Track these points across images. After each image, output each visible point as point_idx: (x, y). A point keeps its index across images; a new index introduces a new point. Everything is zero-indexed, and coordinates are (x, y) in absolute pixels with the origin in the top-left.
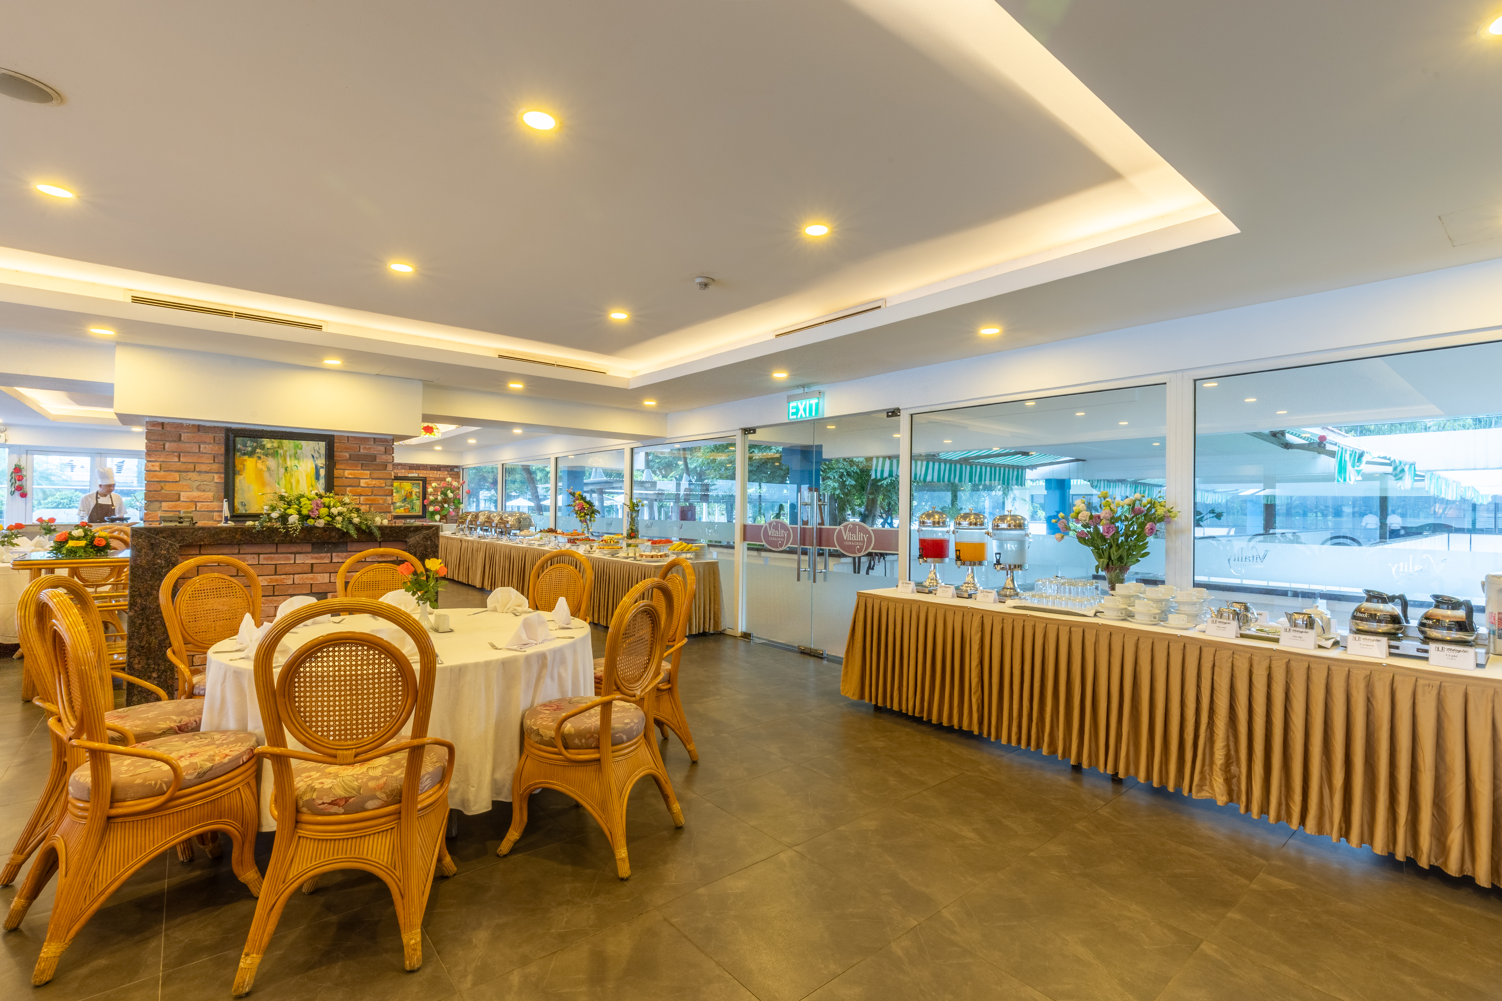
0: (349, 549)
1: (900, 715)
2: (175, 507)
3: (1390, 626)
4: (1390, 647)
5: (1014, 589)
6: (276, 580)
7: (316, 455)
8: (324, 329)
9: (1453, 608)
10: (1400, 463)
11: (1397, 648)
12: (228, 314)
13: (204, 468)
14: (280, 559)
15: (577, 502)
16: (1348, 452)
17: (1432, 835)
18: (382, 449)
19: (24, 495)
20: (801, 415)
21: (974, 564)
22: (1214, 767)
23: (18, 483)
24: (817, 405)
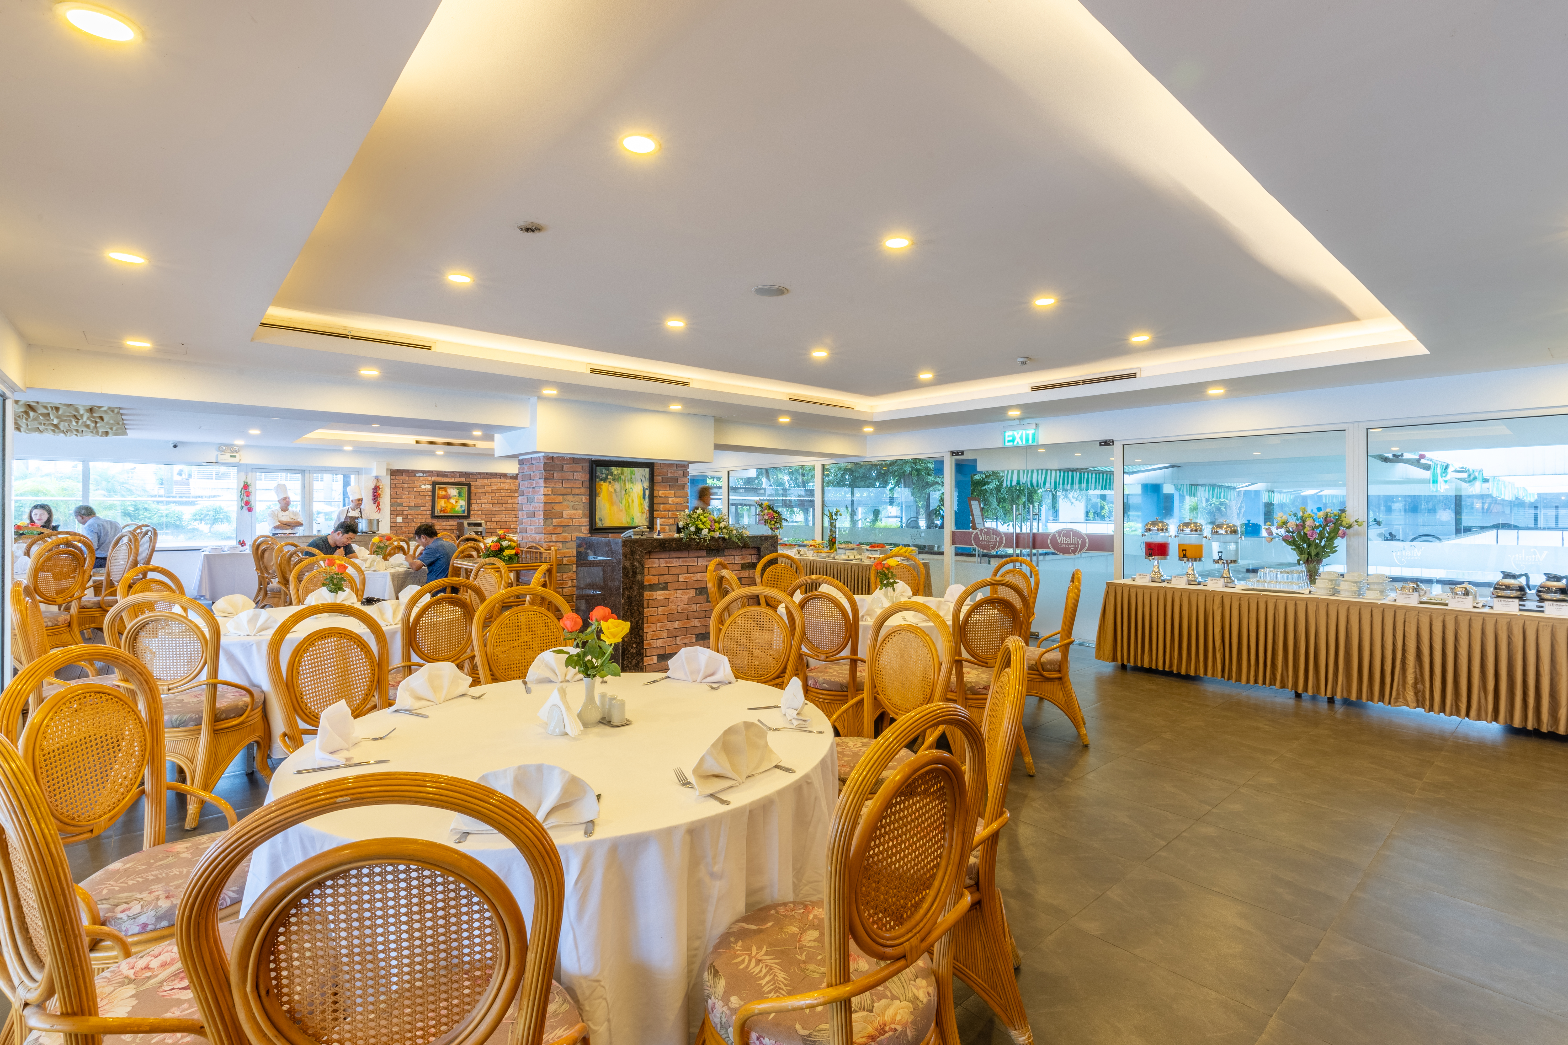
0: (726, 554)
1: (1149, 671)
2: (561, 522)
3: (1519, 593)
4: (1520, 605)
5: (1230, 578)
6: (689, 577)
7: (643, 479)
8: (691, 385)
9: (1558, 581)
10: (1473, 471)
11: (1524, 606)
12: (637, 377)
13: (577, 491)
14: (691, 562)
15: (766, 511)
16: (1439, 466)
17: (1549, 714)
18: (681, 472)
19: (250, 510)
20: (1018, 443)
21: (1195, 560)
22: (1407, 685)
23: (246, 498)
24: (1034, 435)
